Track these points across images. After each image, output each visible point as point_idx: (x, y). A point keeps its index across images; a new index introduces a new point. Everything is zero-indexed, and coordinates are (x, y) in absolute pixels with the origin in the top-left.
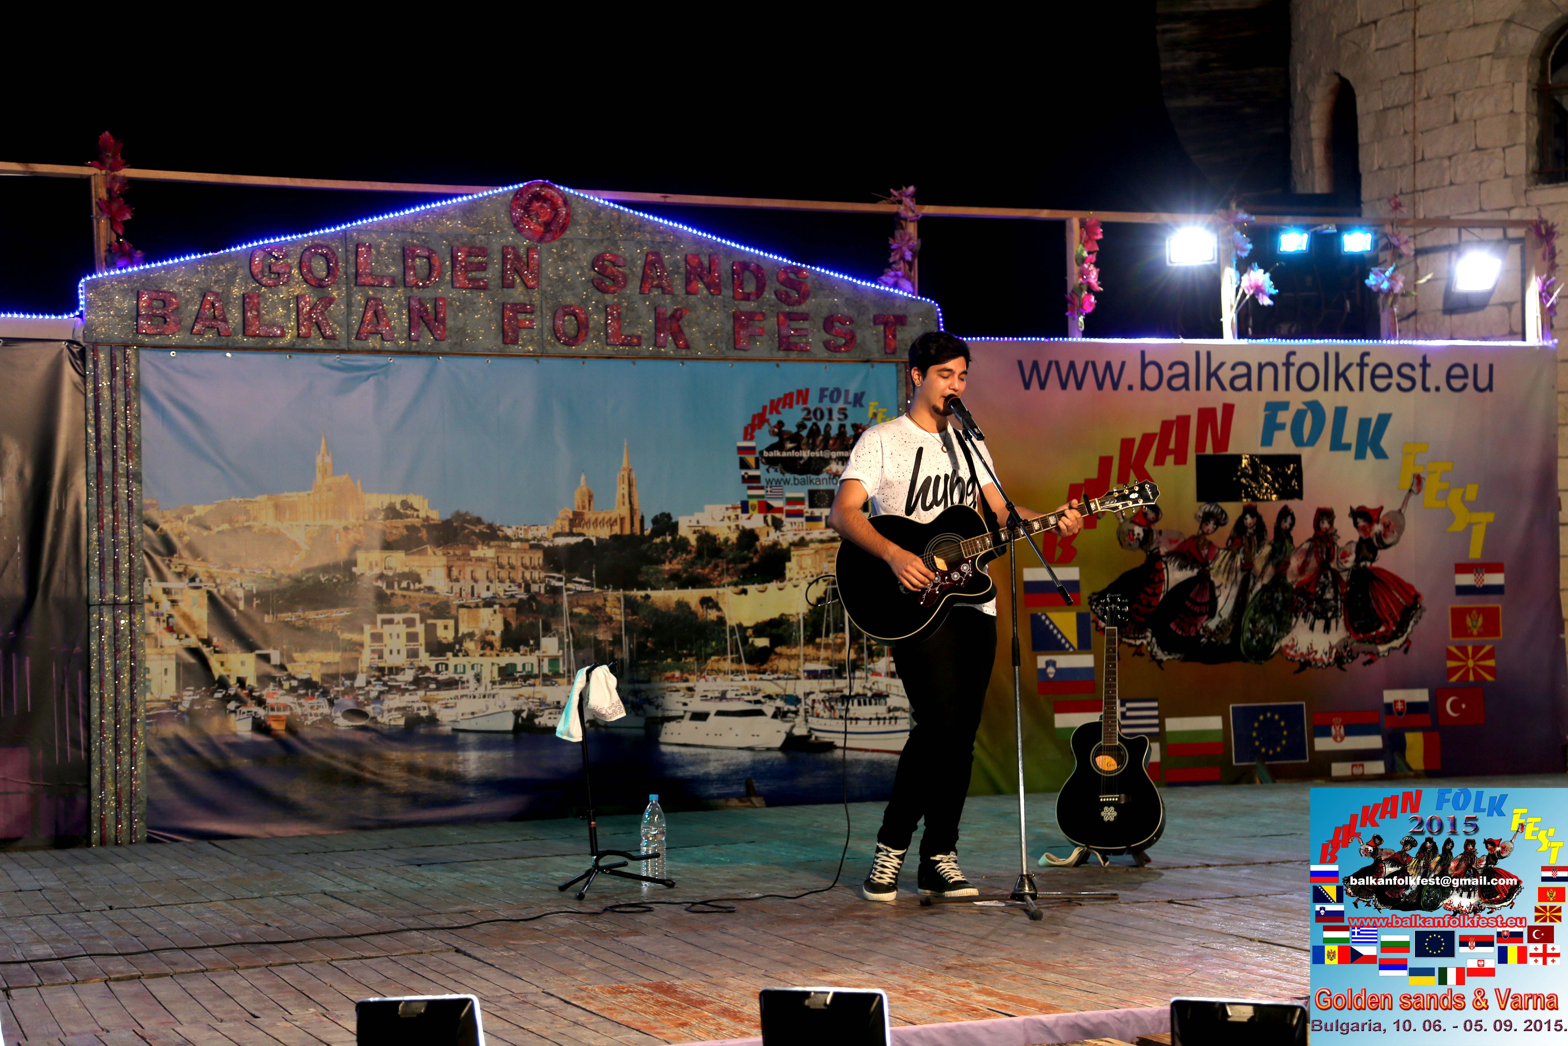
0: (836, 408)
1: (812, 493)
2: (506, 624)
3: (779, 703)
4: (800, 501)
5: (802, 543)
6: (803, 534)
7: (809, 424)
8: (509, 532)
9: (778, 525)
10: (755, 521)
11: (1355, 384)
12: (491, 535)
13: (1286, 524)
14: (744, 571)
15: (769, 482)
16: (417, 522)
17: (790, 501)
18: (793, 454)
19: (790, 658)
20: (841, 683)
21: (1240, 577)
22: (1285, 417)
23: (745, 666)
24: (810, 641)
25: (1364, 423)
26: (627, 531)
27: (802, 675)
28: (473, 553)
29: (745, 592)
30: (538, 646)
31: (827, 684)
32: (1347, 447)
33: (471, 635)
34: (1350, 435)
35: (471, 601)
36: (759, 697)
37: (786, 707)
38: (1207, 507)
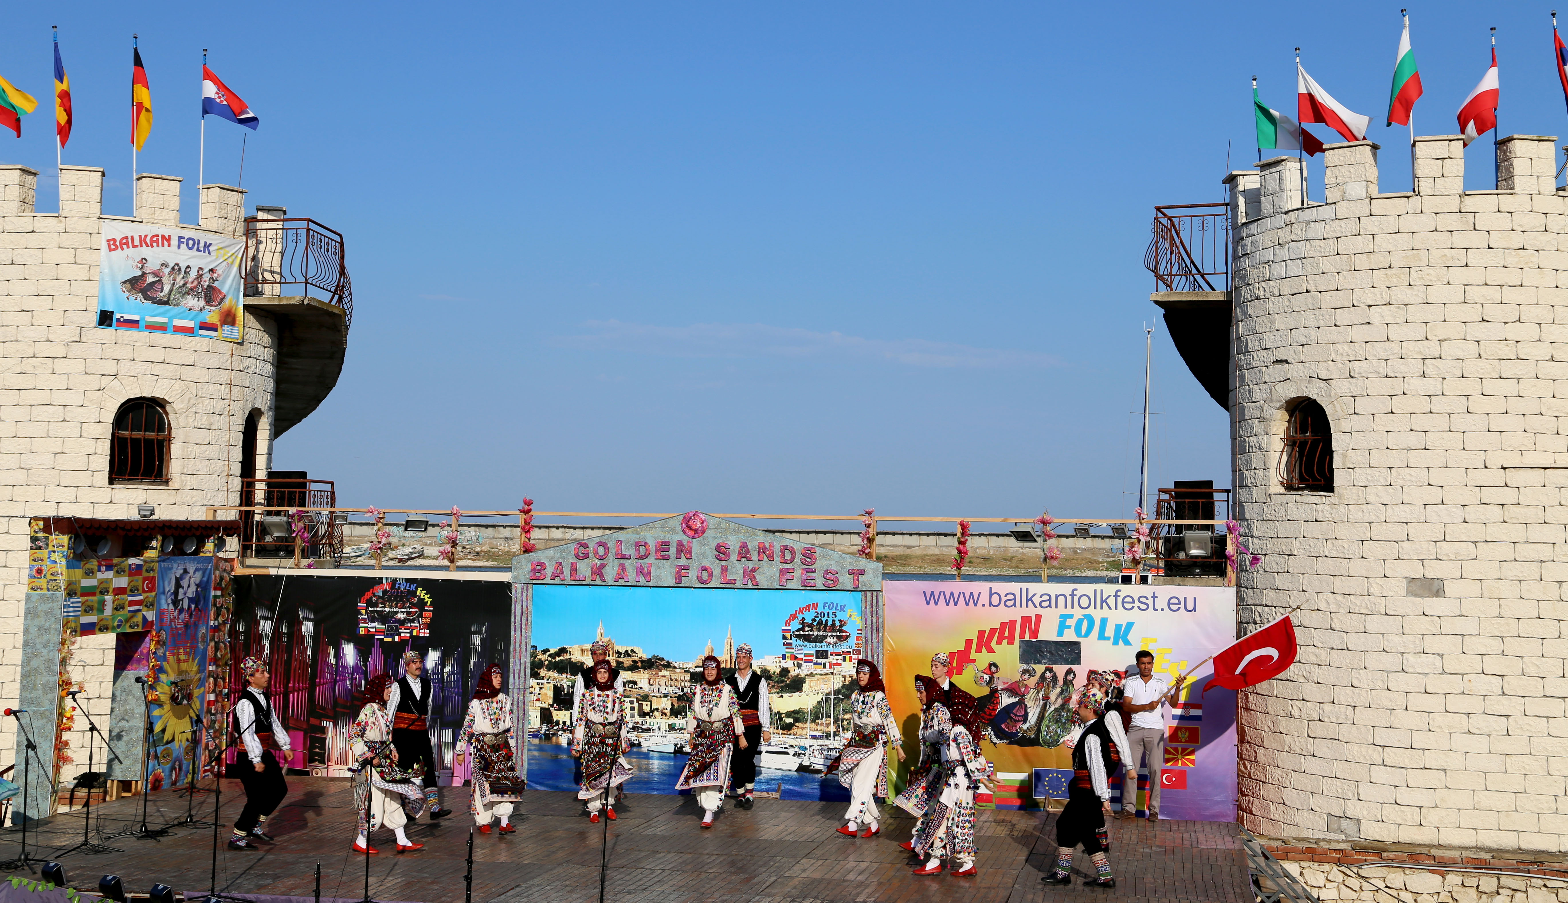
0: (831, 612)
1: (817, 652)
2: (673, 705)
3: (797, 749)
4: (812, 655)
5: (811, 675)
6: (812, 671)
7: (817, 619)
8: (676, 665)
9: (799, 666)
10: (789, 664)
11: (1113, 606)
12: (668, 665)
13: (1070, 677)
14: (782, 687)
15: (797, 646)
16: (637, 659)
17: (806, 655)
18: (809, 633)
19: (802, 728)
20: (827, 742)
21: (1042, 703)
22: (1071, 622)
23: (780, 731)
24: (813, 721)
25: (1118, 627)
26: (728, 666)
27: (809, 737)
28: (660, 673)
29: (782, 696)
30: (686, 715)
31: (821, 742)
32: (1109, 638)
33: (657, 709)
34: (1110, 632)
35: (658, 695)
36: (787, 746)
37: (800, 752)
38: (1025, 667)
